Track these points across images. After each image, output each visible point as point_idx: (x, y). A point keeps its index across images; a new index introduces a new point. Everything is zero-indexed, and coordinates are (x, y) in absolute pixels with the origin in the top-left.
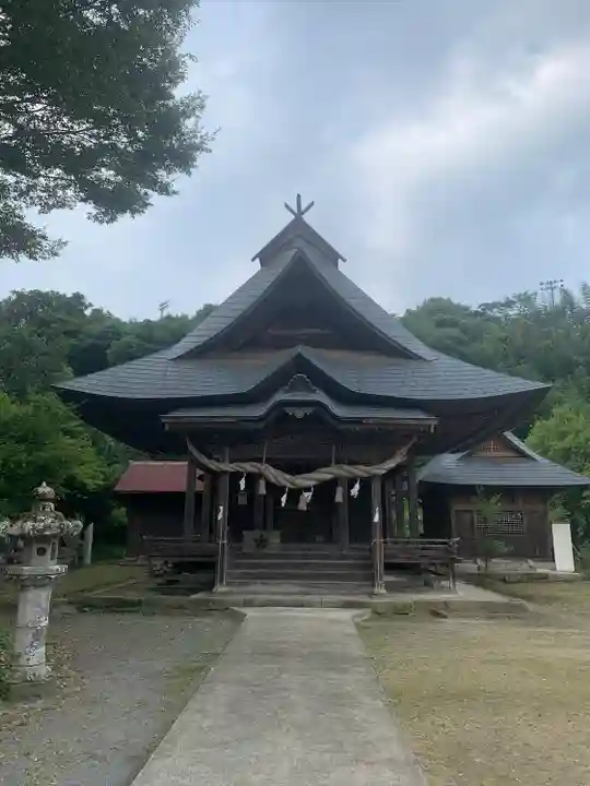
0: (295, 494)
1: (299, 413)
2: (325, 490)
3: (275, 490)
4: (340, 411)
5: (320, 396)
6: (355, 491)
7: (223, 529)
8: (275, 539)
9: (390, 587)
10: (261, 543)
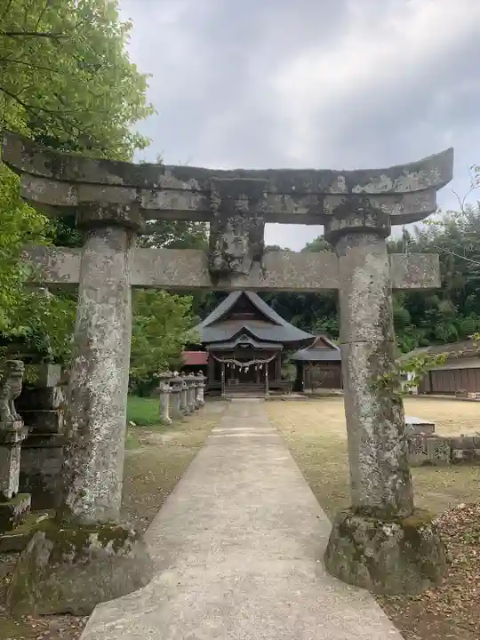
0: (244, 368)
1: (245, 346)
2: (252, 367)
3: (238, 367)
4: (256, 345)
5: (250, 341)
6: (261, 367)
7: (223, 379)
8: (237, 381)
9: (271, 394)
10: (234, 382)
